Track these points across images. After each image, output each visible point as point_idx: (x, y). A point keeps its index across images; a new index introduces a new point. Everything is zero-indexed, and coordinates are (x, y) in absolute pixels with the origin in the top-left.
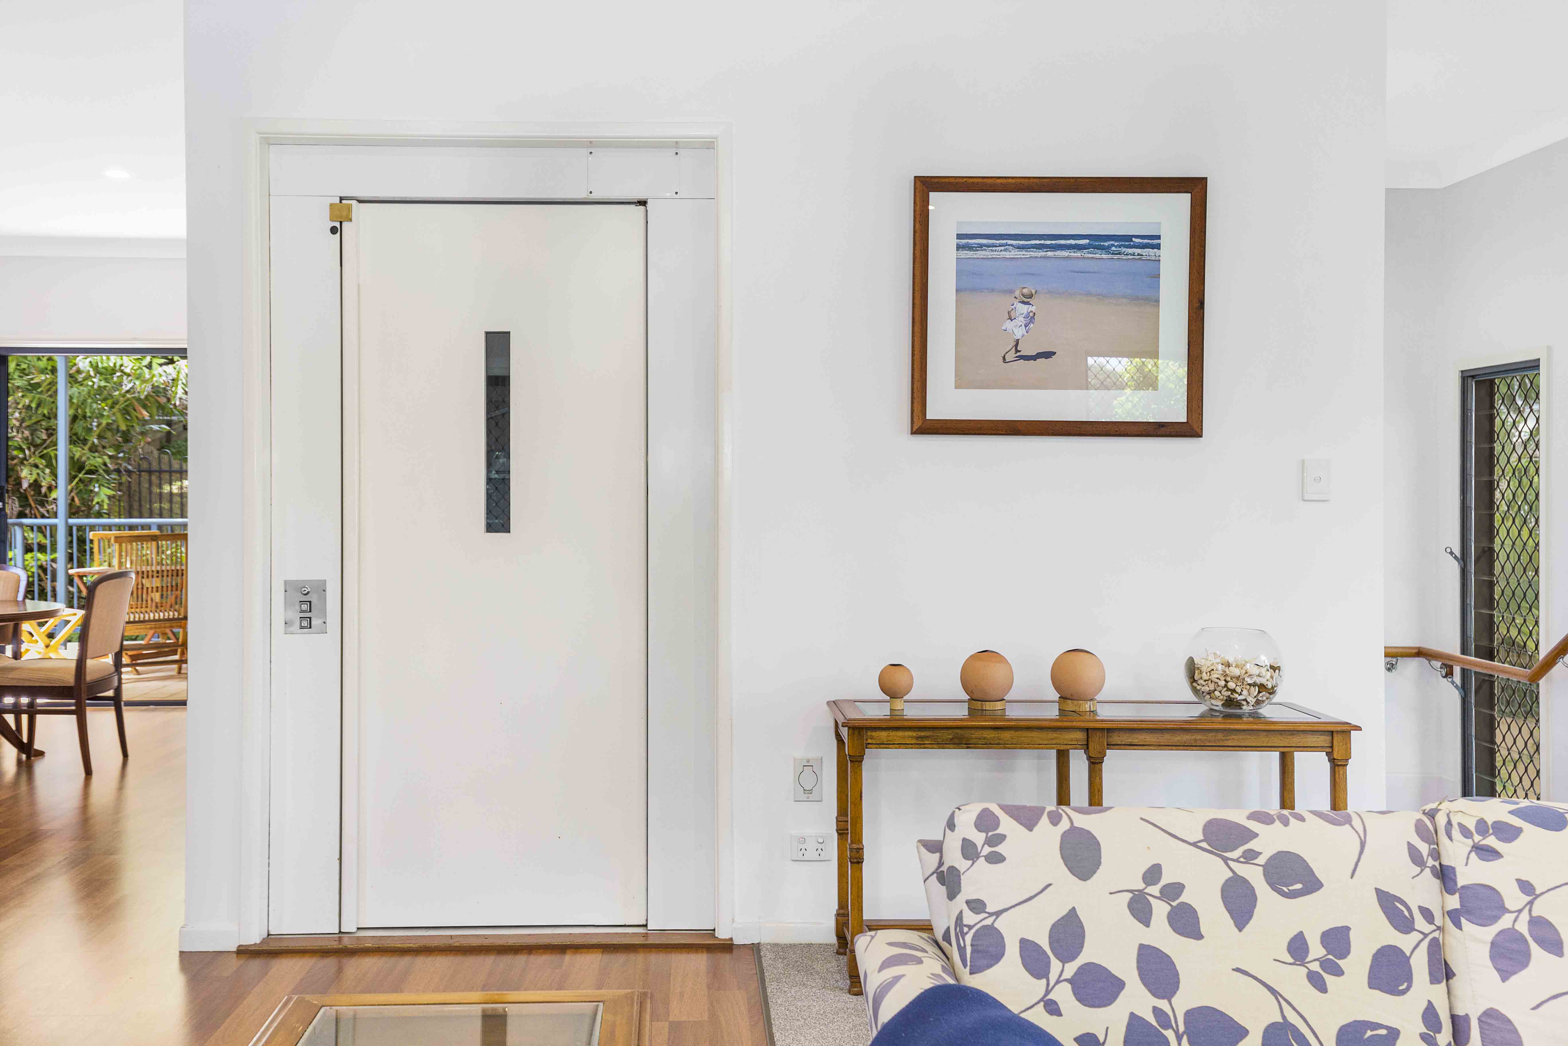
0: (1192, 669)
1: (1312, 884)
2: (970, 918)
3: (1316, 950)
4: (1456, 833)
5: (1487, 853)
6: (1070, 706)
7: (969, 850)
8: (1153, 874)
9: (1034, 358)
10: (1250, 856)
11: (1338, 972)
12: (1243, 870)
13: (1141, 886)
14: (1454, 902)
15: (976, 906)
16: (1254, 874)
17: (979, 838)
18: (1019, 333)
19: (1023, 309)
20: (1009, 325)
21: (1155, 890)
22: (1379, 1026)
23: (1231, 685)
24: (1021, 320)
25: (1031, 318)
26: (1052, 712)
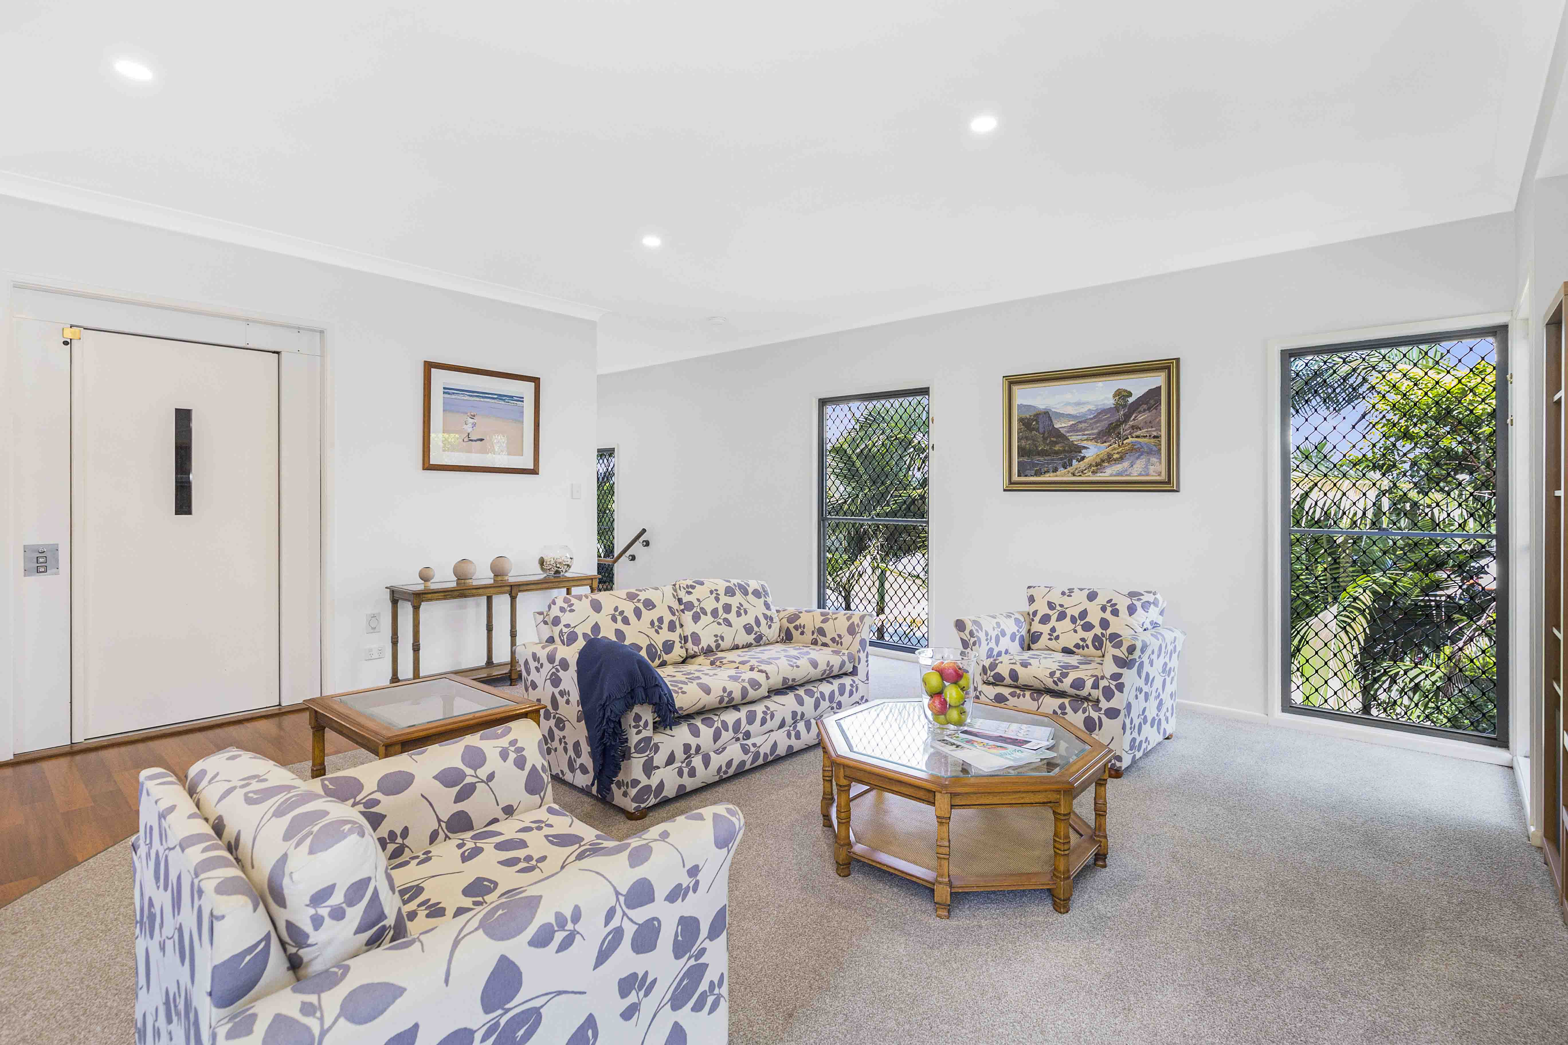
0: (542, 562)
1: (654, 606)
2: (565, 630)
3: (656, 623)
4: (682, 589)
5: (689, 593)
6: (499, 578)
7: (562, 610)
8: (616, 609)
9: (475, 441)
10: (639, 601)
11: (661, 628)
12: (637, 605)
13: (613, 612)
14: (682, 607)
15: (567, 626)
16: (640, 605)
17: (565, 606)
18: (469, 430)
19: (472, 421)
20: (465, 426)
21: (617, 613)
22: (670, 641)
23: (558, 566)
24: (470, 425)
25: (474, 425)
26: (492, 581)
